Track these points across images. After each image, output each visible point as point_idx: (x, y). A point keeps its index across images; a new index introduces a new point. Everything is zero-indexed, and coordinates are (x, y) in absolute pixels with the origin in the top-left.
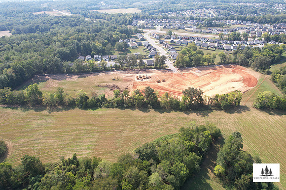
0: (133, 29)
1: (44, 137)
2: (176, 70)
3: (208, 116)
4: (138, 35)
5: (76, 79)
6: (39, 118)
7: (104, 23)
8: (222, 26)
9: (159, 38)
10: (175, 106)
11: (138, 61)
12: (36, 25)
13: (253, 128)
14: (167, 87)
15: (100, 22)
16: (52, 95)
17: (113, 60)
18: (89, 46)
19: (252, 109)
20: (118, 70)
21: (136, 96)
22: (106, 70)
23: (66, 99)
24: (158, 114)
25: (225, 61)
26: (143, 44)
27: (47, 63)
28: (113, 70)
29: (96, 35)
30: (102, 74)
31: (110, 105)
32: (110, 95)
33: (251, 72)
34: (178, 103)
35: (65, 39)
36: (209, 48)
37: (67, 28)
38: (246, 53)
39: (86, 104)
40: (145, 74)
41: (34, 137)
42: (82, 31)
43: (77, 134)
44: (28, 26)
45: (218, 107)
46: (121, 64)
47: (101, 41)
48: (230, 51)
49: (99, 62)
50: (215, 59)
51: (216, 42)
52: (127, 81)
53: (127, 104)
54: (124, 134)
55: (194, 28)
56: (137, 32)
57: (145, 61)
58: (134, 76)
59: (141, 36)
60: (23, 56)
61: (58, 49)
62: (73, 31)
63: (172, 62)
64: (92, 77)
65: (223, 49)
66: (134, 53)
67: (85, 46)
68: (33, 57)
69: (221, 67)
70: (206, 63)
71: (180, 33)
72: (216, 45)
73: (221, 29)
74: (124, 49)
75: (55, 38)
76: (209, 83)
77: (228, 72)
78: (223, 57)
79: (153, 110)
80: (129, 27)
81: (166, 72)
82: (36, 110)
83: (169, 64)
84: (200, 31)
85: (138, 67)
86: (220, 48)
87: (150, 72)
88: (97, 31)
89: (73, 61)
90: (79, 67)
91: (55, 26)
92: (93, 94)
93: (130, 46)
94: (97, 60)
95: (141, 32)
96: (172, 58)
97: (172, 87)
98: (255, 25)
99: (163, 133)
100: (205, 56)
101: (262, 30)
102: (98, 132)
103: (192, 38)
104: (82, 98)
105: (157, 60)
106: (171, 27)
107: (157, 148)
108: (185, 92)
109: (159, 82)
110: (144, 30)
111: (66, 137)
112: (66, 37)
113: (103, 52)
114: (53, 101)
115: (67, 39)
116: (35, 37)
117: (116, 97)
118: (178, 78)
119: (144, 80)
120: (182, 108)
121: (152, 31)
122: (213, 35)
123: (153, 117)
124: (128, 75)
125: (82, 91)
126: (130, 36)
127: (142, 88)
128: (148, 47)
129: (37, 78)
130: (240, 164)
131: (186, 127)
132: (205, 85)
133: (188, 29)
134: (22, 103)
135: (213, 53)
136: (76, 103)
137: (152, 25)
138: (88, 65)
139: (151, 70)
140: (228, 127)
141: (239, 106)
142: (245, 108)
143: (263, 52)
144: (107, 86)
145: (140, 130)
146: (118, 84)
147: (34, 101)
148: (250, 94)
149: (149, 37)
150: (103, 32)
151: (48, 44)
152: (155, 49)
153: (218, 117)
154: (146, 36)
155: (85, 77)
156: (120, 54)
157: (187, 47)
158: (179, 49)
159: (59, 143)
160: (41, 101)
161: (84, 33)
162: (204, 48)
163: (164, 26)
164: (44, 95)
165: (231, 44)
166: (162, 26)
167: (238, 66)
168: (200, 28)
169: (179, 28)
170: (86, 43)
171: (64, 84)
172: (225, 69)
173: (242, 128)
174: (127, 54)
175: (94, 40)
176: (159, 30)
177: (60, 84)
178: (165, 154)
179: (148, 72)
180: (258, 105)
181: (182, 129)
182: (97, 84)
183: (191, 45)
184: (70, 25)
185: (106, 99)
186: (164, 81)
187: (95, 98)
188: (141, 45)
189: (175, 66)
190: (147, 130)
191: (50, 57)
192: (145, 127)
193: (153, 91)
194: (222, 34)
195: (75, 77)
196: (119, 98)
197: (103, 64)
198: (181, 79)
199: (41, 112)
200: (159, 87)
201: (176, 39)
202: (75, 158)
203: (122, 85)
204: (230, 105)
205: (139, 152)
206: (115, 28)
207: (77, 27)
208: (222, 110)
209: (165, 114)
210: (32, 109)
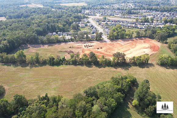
0: (82, 15)
1: (27, 83)
2: (109, 41)
3: (128, 69)
4: (85, 19)
5: (47, 47)
6: (24, 71)
7: (64, 12)
8: (137, 13)
9: (98, 21)
10: (108, 64)
11: (85, 36)
12: (21, 13)
13: (157, 77)
14: (103, 52)
15: (62, 11)
16: (32, 57)
17: (70, 35)
18: (55, 27)
19: (155, 65)
20: (73, 41)
21: (84, 57)
22: (65, 41)
23: (41, 60)
24: (97, 68)
25: (139, 35)
26: (88, 25)
27: (29, 37)
28: (70, 42)
29: (59, 19)
30: (63, 44)
31: (68, 63)
32: (68, 57)
33: (155, 43)
34: (110, 62)
35: (40, 22)
36: (130, 27)
37: (41, 16)
38: (152, 31)
39: (53, 62)
40: (90, 44)
41: (21, 83)
42: (50, 17)
43: (47, 81)
44: (16, 14)
45: (135, 64)
46: (75, 37)
47: (62, 23)
48: (142, 30)
49: (61, 36)
50: (133, 34)
51: (134, 24)
52: (78, 48)
53: (78, 63)
54: (77, 81)
55: (120, 15)
56: (84, 17)
57: (89, 36)
58: (83, 45)
59: (87, 20)
60: (14, 33)
61: (35, 29)
62: (45, 17)
63: (106, 36)
64: (56, 46)
65: (138, 28)
66: (83, 30)
67: (52, 27)
68: (20, 33)
69: (137, 39)
70: (127, 37)
71: (111, 18)
72: (134, 25)
73: (137, 16)
74: (77, 28)
75: (33, 22)
76: (129, 49)
77: (141, 43)
78: (138, 33)
79: (95, 66)
80: (79, 14)
81: (103, 42)
82: (22, 67)
83: (104, 37)
84: (123, 17)
85: (85, 39)
86: (136, 27)
87: (93, 42)
88: (60, 17)
89: (44, 36)
90: (48, 39)
91: (33, 14)
92: (57, 56)
93: (80, 26)
94: (60, 35)
95: (87, 18)
96: (106, 34)
97: (106, 52)
98: (158, 13)
99: (101, 81)
100: (127, 32)
101: (162, 16)
102: (61, 80)
103: (119, 21)
104: (50, 59)
105: (97, 35)
106: (106, 14)
107: (97, 90)
108: (114, 55)
109: (98, 49)
110: (89, 16)
111: (41, 83)
112: (40, 20)
113: (63, 30)
114: (33, 61)
115: (41, 22)
116: (21, 21)
117: (72, 58)
118: (110, 46)
119: (89, 48)
120: (112, 65)
121: (94, 17)
122: (132, 19)
123: (95, 70)
124: (79, 44)
125: (51, 55)
126: (80, 20)
127: (87, 52)
128: (91, 27)
129: (22, 46)
130: (148, 99)
131: (115, 77)
132: (127, 50)
133: (116, 15)
134: (13, 62)
135: (132, 30)
136: (47, 62)
137: (94, 13)
138: (54, 38)
139: (93, 41)
140: (141, 77)
141: (148, 64)
142: (152, 65)
143: (163, 30)
144: (66, 52)
145: (86, 78)
146: (73, 50)
147: (21, 61)
148: (154, 56)
149: (92, 20)
150: (63, 18)
151: (29, 25)
152: (96, 28)
153: (135, 70)
154: (90, 20)
155: (52, 46)
156: (74, 31)
157: (115, 27)
158: (111, 28)
159: (37, 86)
160: (25, 61)
161: (51, 18)
162: (126, 27)
163: (101, 13)
164: (27, 57)
165: (143, 25)
166: (100, 13)
167: (147, 39)
168: (124, 15)
169: (111, 15)
170: (53, 24)
171: (39, 50)
172: (139, 41)
173: (149, 77)
174: (78, 31)
175: (58, 23)
176: (98, 16)
177: (37, 50)
178: (102, 93)
179: (91, 43)
180: (159, 62)
181: (113, 78)
182: (60, 50)
183: (118, 25)
184: (43, 13)
185: (65, 60)
186: (101, 48)
187: (58, 59)
188: (87, 26)
189: (108, 39)
190: (91, 79)
191: (30, 33)
192: (90, 77)
193: (95, 54)
194: (137, 19)
195: (46, 46)
196: (73, 59)
197: (64, 38)
198: (112, 47)
199: (26, 68)
200: (98, 52)
201: (109, 22)
202: (46, 96)
203: (75, 51)
204: (142, 63)
205: (86, 92)
206: (71, 15)
207: (47, 15)
208: (137, 66)
209: (102, 69)
210: (20, 66)
